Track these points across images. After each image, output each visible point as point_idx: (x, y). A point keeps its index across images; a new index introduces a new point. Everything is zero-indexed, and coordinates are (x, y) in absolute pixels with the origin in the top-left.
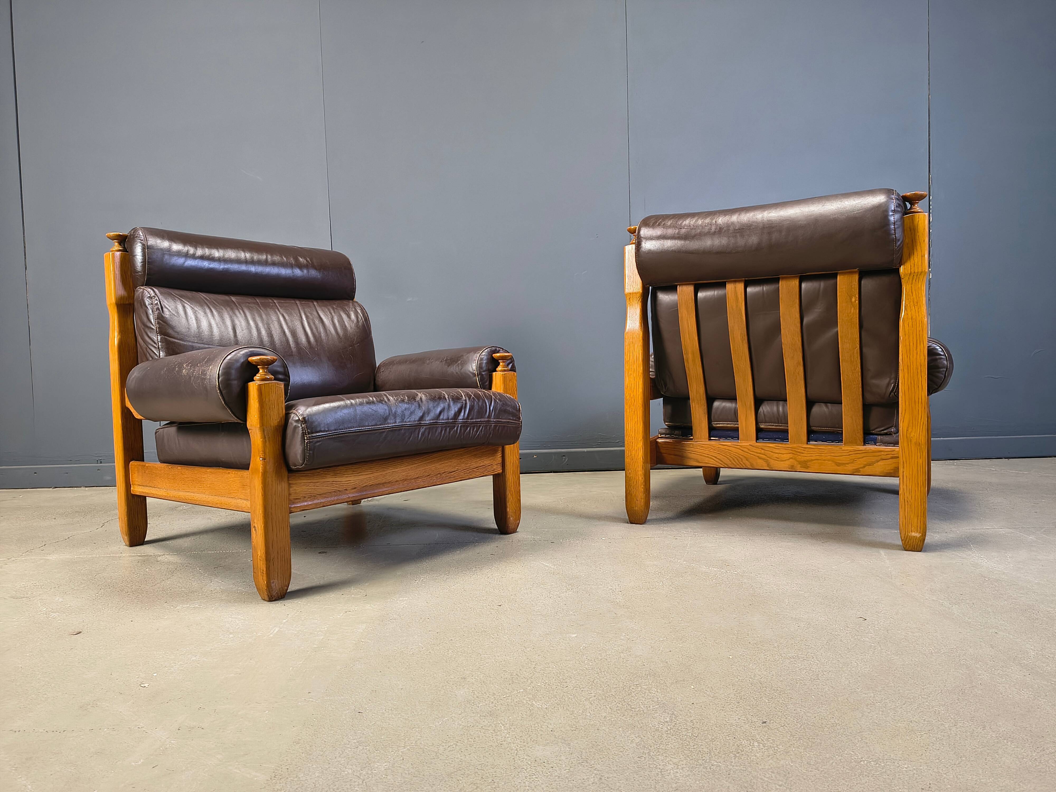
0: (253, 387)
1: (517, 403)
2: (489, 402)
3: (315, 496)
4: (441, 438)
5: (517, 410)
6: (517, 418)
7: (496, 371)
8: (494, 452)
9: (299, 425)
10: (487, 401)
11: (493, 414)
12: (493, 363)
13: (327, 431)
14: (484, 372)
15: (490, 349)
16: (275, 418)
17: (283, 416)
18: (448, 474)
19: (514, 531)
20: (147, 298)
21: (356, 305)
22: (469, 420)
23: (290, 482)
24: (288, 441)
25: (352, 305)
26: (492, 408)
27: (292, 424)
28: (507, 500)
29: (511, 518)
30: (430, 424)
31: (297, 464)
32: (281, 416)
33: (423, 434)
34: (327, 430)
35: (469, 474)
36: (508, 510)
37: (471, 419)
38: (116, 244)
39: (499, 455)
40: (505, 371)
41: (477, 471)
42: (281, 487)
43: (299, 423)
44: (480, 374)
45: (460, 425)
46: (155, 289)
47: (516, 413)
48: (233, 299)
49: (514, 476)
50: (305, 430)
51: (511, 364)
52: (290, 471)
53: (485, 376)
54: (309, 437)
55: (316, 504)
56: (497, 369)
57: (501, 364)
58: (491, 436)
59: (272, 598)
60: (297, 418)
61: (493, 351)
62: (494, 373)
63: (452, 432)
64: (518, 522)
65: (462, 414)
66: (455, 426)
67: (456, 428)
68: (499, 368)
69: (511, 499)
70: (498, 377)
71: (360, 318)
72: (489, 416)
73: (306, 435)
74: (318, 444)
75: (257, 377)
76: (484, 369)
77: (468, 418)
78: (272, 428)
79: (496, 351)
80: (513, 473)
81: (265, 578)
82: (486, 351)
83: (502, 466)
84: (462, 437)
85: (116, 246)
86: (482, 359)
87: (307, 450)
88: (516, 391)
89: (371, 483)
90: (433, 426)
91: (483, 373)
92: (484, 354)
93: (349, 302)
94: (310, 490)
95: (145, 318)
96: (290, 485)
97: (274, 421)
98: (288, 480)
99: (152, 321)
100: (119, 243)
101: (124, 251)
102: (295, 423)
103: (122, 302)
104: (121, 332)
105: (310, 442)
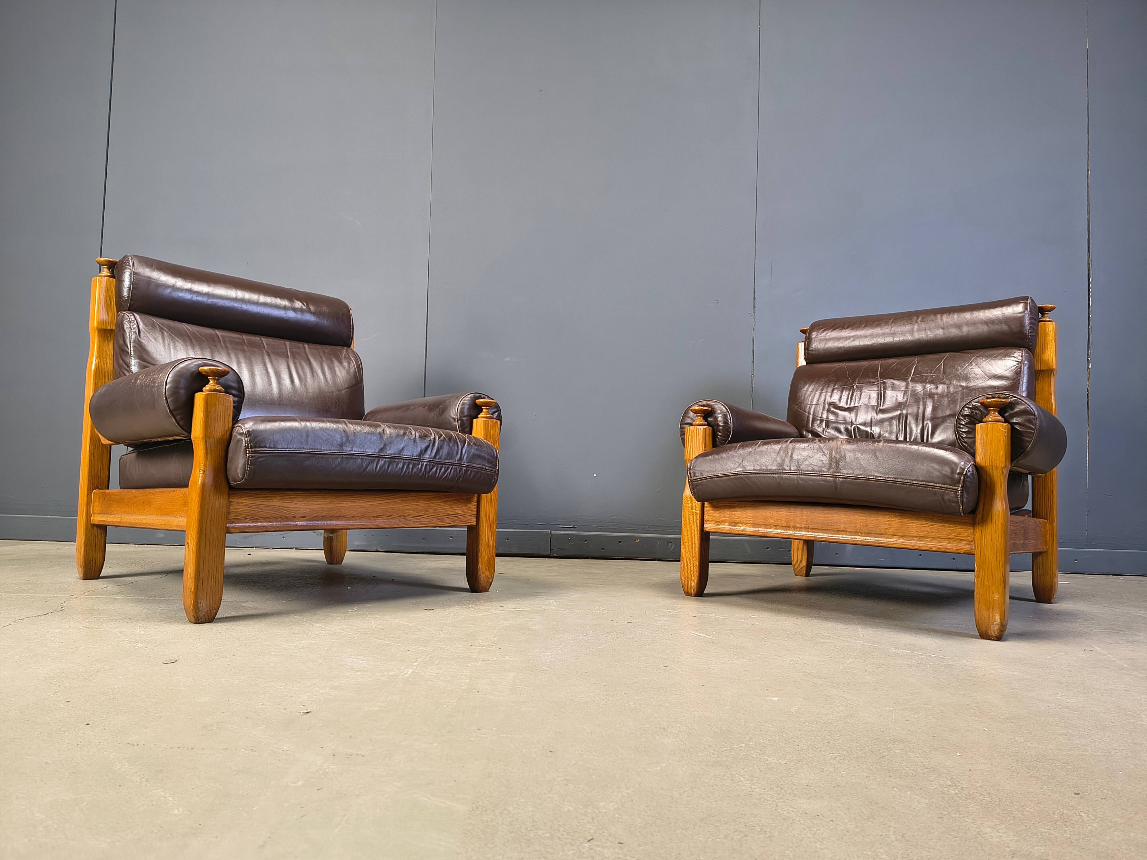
0: (199, 398)
1: (494, 450)
2: (462, 444)
3: (258, 519)
4: (402, 474)
5: (494, 457)
6: (494, 465)
7: (478, 418)
8: (469, 501)
9: (243, 439)
10: (459, 443)
11: (465, 457)
12: (475, 409)
13: (272, 448)
14: (464, 417)
15: (474, 395)
16: (220, 430)
17: (228, 430)
18: (413, 517)
19: (486, 590)
20: (126, 321)
21: (350, 352)
22: (435, 459)
23: (231, 500)
24: (230, 455)
25: (346, 352)
26: (464, 451)
27: (235, 436)
28: (480, 554)
29: (483, 575)
30: (391, 458)
31: (237, 479)
32: (227, 428)
33: (381, 468)
34: (272, 446)
35: (437, 521)
36: (480, 565)
37: (439, 459)
38: (106, 270)
39: (473, 505)
40: (487, 418)
41: (447, 519)
42: (219, 502)
43: (243, 436)
44: (460, 419)
45: (425, 463)
46: (136, 315)
47: (493, 460)
48: (219, 333)
49: (489, 530)
50: (248, 444)
51: (497, 413)
52: (231, 488)
53: (465, 421)
54: (251, 451)
55: (258, 527)
56: (479, 416)
57: (484, 410)
58: (461, 479)
59: (198, 620)
60: (242, 432)
61: (477, 397)
62: (475, 420)
63: (415, 470)
64: (491, 580)
65: (429, 452)
66: (419, 464)
67: (420, 466)
68: (482, 415)
69: (484, 553)
70: (479, 423)
71: (353, 364)
72: (461, 459)
73: (248, 448)
74: (261, 459)
75: (207, 388)
76: (466, 414)
77: (435, 457)
78: (216, 440)
79: (480, 398)
80: (488, 526)
81: (192, 597)
82: (469, 396)
83: (477, 518)
84: (426, 476)
85: (105, 272)
86: (463, 404)
87: (248, 465)
88: (498, 440)
89: (324, 514)
90: (393, 459)
91: (464, 419)
92: (467, 399)
93: (343, 349)
94: (252, 512)
95: (121, 342)
96: (230, 503)
97: (218, 433)
98: (229, 498)
99: (128, 344)
100: (109, 269)
101: (113, 277)
102: (239, 437)
103: (104, 327)
104: (99, 357)
105: (252, 457)
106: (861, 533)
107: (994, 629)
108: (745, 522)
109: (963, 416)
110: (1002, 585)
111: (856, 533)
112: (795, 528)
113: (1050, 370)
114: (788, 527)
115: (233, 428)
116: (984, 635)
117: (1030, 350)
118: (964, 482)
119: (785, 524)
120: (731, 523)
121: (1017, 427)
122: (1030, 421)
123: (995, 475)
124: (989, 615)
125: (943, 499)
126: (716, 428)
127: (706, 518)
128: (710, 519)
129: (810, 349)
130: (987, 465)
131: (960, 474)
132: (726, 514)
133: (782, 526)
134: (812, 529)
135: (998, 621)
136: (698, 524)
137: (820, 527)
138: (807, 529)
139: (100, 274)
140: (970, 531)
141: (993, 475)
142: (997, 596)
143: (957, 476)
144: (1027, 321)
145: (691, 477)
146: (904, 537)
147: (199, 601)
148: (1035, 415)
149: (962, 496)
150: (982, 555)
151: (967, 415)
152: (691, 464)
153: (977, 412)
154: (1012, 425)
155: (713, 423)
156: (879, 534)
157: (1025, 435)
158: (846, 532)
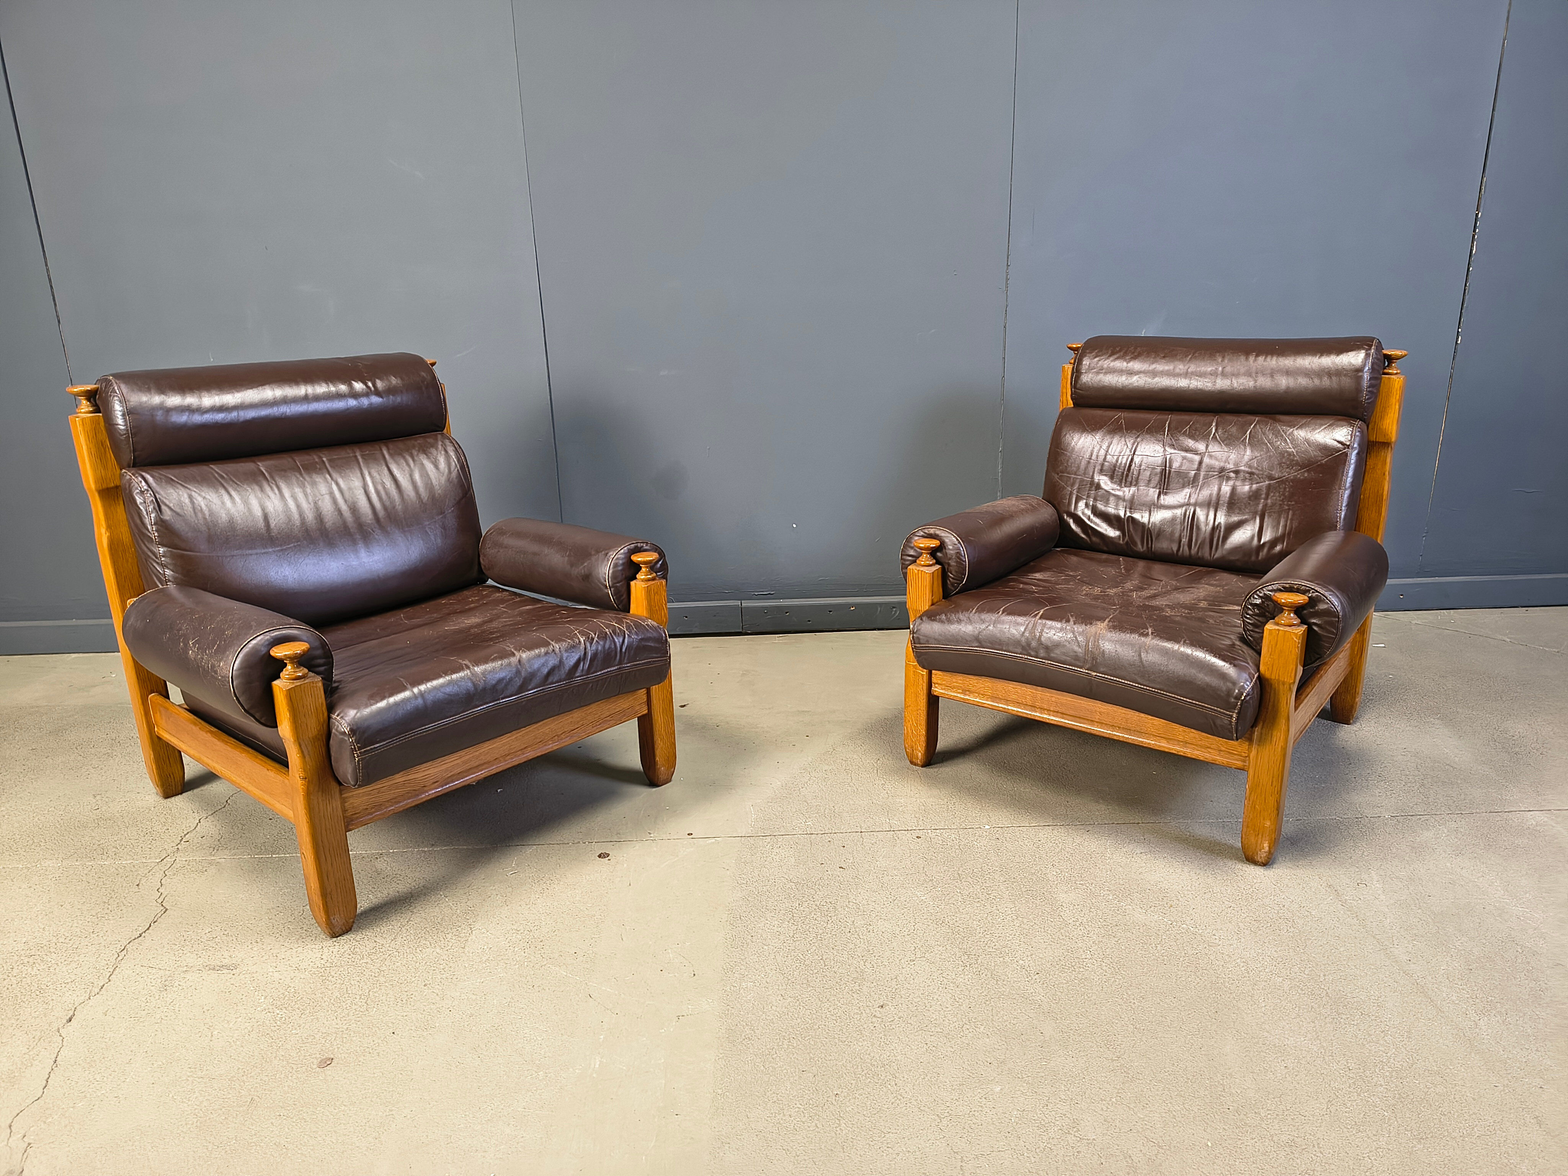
0: (279, 687)
1: (662, 631)
2: (620, 640)
5: (662, 642)
6: (662, 653)
7: (636, 580)
9: (346, 739)
10: (617, 640)
11: (626, 656)
12: (632, 570)
13: (384, 741)
14: (618, 581)
15: (628, 549)
16: (313, 727)
18: (569, 733)
19: (668, 780)
20: (134, 485)
21: (447, 439)
23: (343, 796)
24: (333, 754)
25: (440, 440)
26: (624, 648)
27: (336, 737)
28: (656, 746)
29: (662, 769)
30: (533, 694)
32: (321, 719)
35: (601, 725)
36: (657, 759)
37: (593, 672)
38: (85, 403)
39: (642, 692)
40: (648, 581)
41: (611, 720)
43: (345, 736)
44: (613, 585)
45: (577, 684)
46: (146, 475)
47: (661, 645)
49: (665, 715)
50: (354, 745)
53: (621, 586)
54: (360, 754)
56: (637, 578)
57: (643, 569)
59: (336, 933)
60: (343, 729)
61: (631, 550)
62: (633, 583)
64: (673, 769)
65: (580, 668)
66: (570, 688)
67: (572, 689)
68: (640, 576)
69: (662, 744)
70: (638, 587)
71: (454, 463)
72: (620, 661)
73: (356, 751)
74: (374, 759)
75: (284, 674)
76: (620, 577)
77: (588, 673)
78: (311, 740)
79: (636, 549)
80: (663, 710)
82: (622, 551)
83: (648, 705)
85: (85, 406)
86: (616, 563)
87: (359, 770)
89: (459, 770)
91: (618, 583)
92: (619, 556)
93: (437, 435)
94: (373, 800)
95: (138, 521)
96: (343, 801)
97: (313, 729)
98: (341, 794)
99: (149, 527)
100: (88, 400)
101: (97, 411)
102: (341, 737)
103: (104, 486)
104: (109, 527)
105: (363, 759)
106: (1119, 728)
107: (1262, 856)
108: (982, 692)
109: (1251, 604)
110: (1275, 812)
111: (1113, 727)
112: (1042, 709)
113: (1387, 443)
114: (1033, 707)
115: (329, 718)
116: (1251, 860)
117: (1364, 421)
118: (1240, 708)
119: (1030, 703)
120: (964, 692)
121: (1315, 628)
122: (1332, 624)
123: (1281, 691)
124: (1257, 841)
125: (1214, 723)
126: (946, 567)
127: (934, 680)
128: (939, 682)
129: (1078, 386)
130: (1273, 677)
131: (1238, 698)
132: (959, 680)
133: (1026, 705)
134: (1062, 713)
135: (1267, 849)
136: (925, 688)
137: (1072, 712)
138: (1056, 713)
139: (77, 411)
140: (1246, 745)
141: (1279, 690)
142: (1268, 824)
143: (1233, 700)
144: (1366, 376)
145: (914, 643)
146: (1168, 740)
147: (332, 918)
148: (1339, 618)
149: (1237, 723)
150: (1256, 777)
151: (1256, 605)
152: (914, 626)
153: (1269, 603)
154: (1310, 626)
155: (943, 560)
156: (1140, 733)
157: (1324, 639)
158: (1101, 723)
